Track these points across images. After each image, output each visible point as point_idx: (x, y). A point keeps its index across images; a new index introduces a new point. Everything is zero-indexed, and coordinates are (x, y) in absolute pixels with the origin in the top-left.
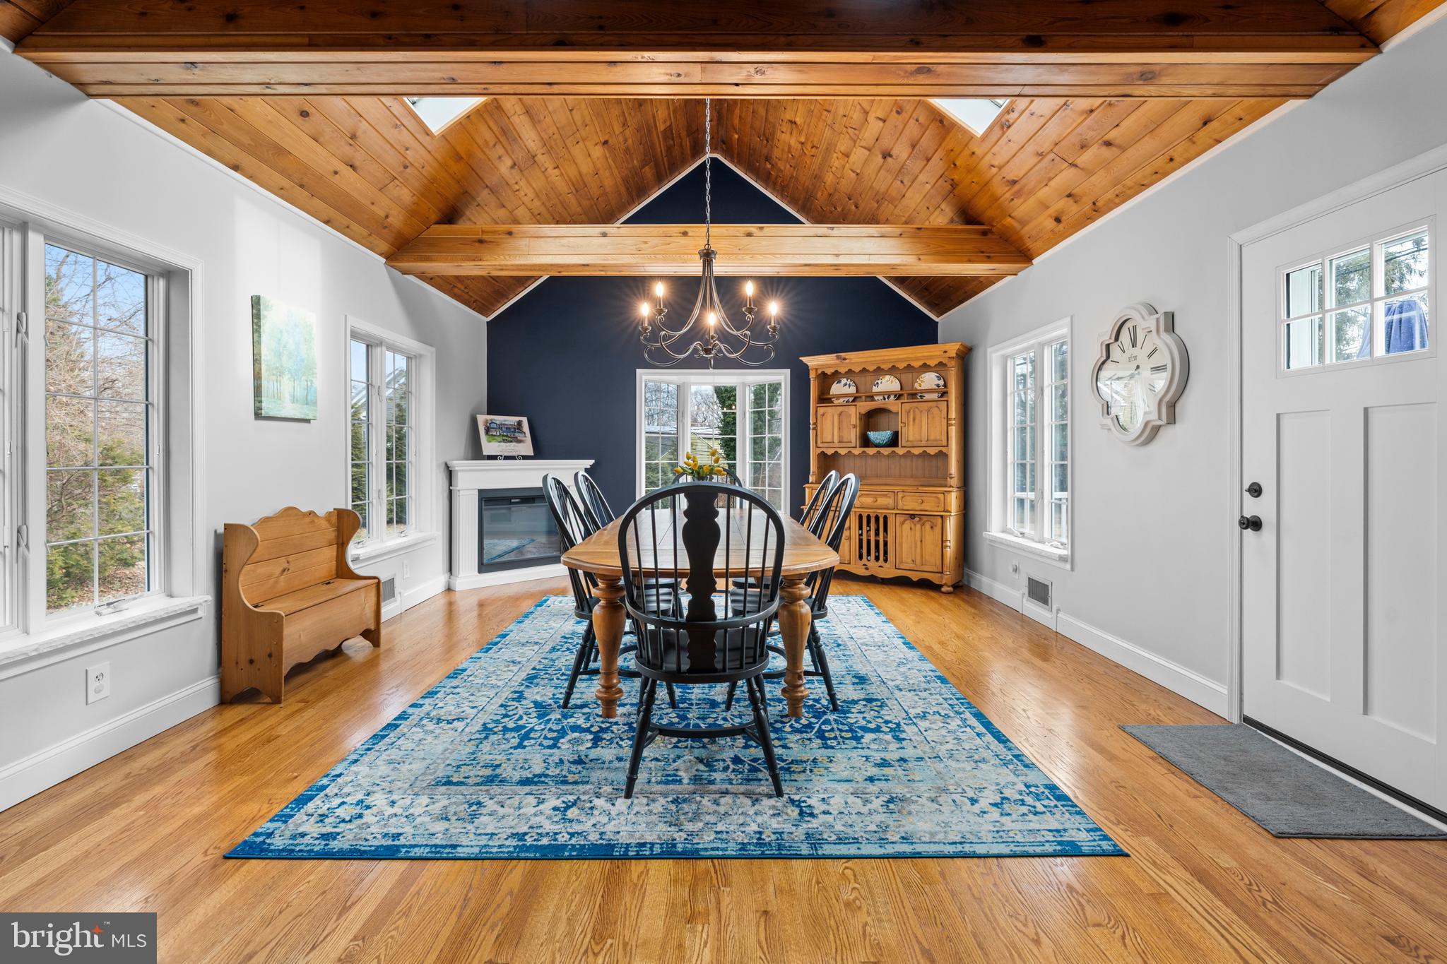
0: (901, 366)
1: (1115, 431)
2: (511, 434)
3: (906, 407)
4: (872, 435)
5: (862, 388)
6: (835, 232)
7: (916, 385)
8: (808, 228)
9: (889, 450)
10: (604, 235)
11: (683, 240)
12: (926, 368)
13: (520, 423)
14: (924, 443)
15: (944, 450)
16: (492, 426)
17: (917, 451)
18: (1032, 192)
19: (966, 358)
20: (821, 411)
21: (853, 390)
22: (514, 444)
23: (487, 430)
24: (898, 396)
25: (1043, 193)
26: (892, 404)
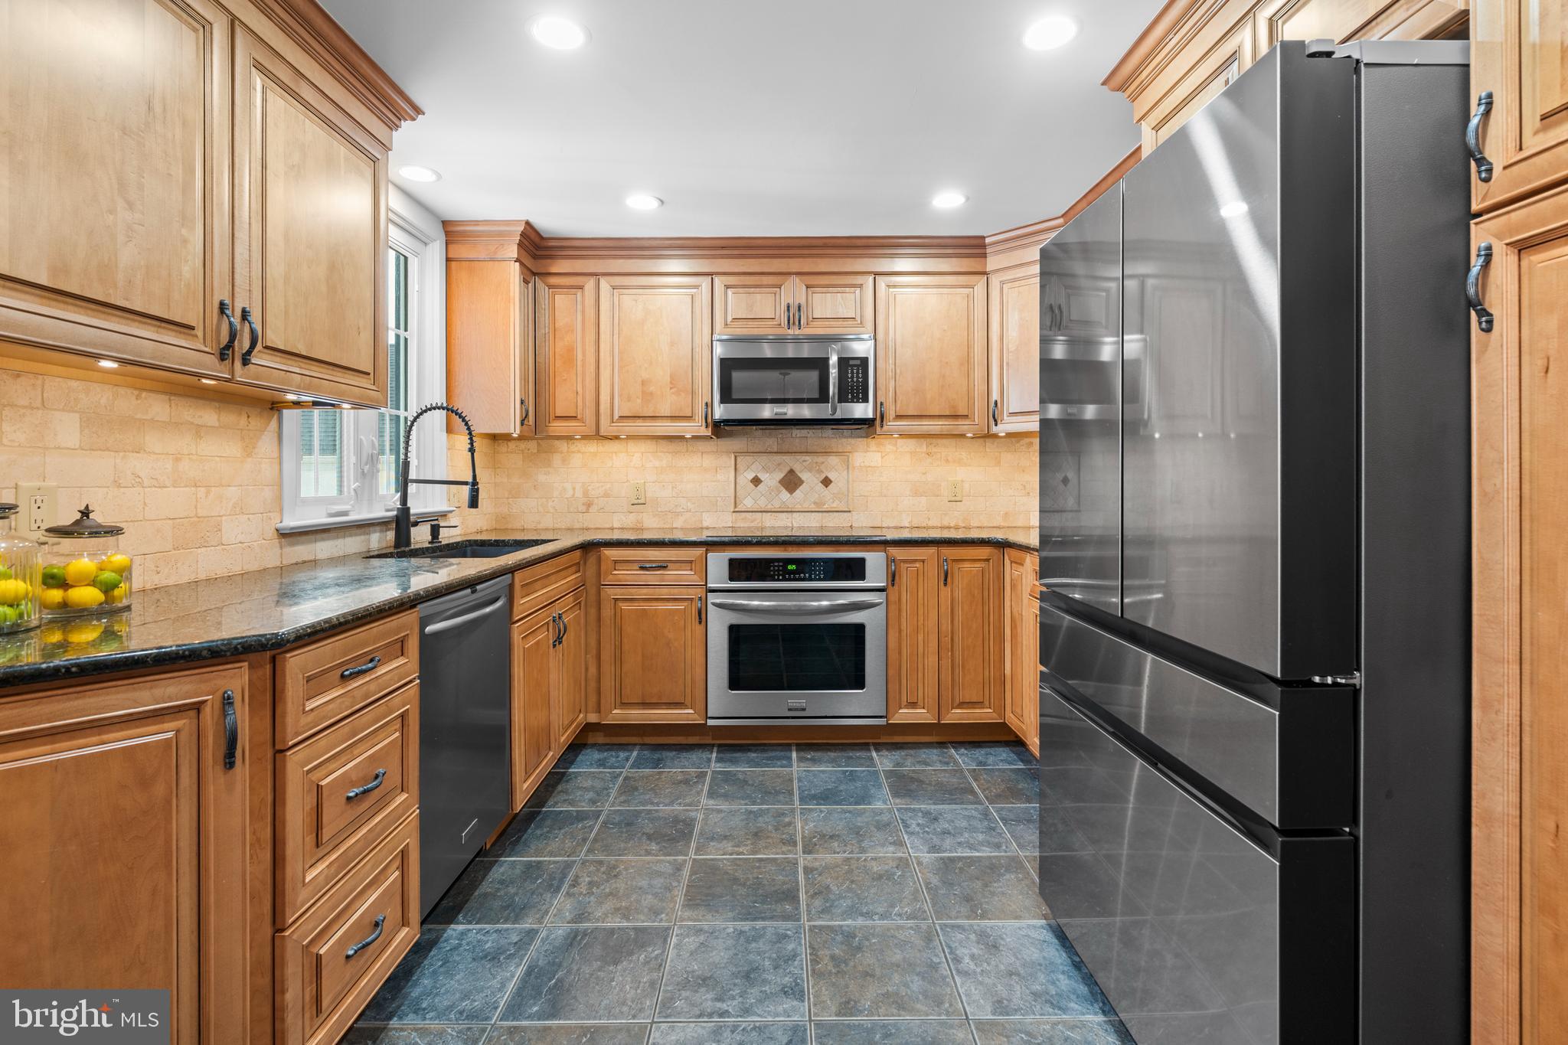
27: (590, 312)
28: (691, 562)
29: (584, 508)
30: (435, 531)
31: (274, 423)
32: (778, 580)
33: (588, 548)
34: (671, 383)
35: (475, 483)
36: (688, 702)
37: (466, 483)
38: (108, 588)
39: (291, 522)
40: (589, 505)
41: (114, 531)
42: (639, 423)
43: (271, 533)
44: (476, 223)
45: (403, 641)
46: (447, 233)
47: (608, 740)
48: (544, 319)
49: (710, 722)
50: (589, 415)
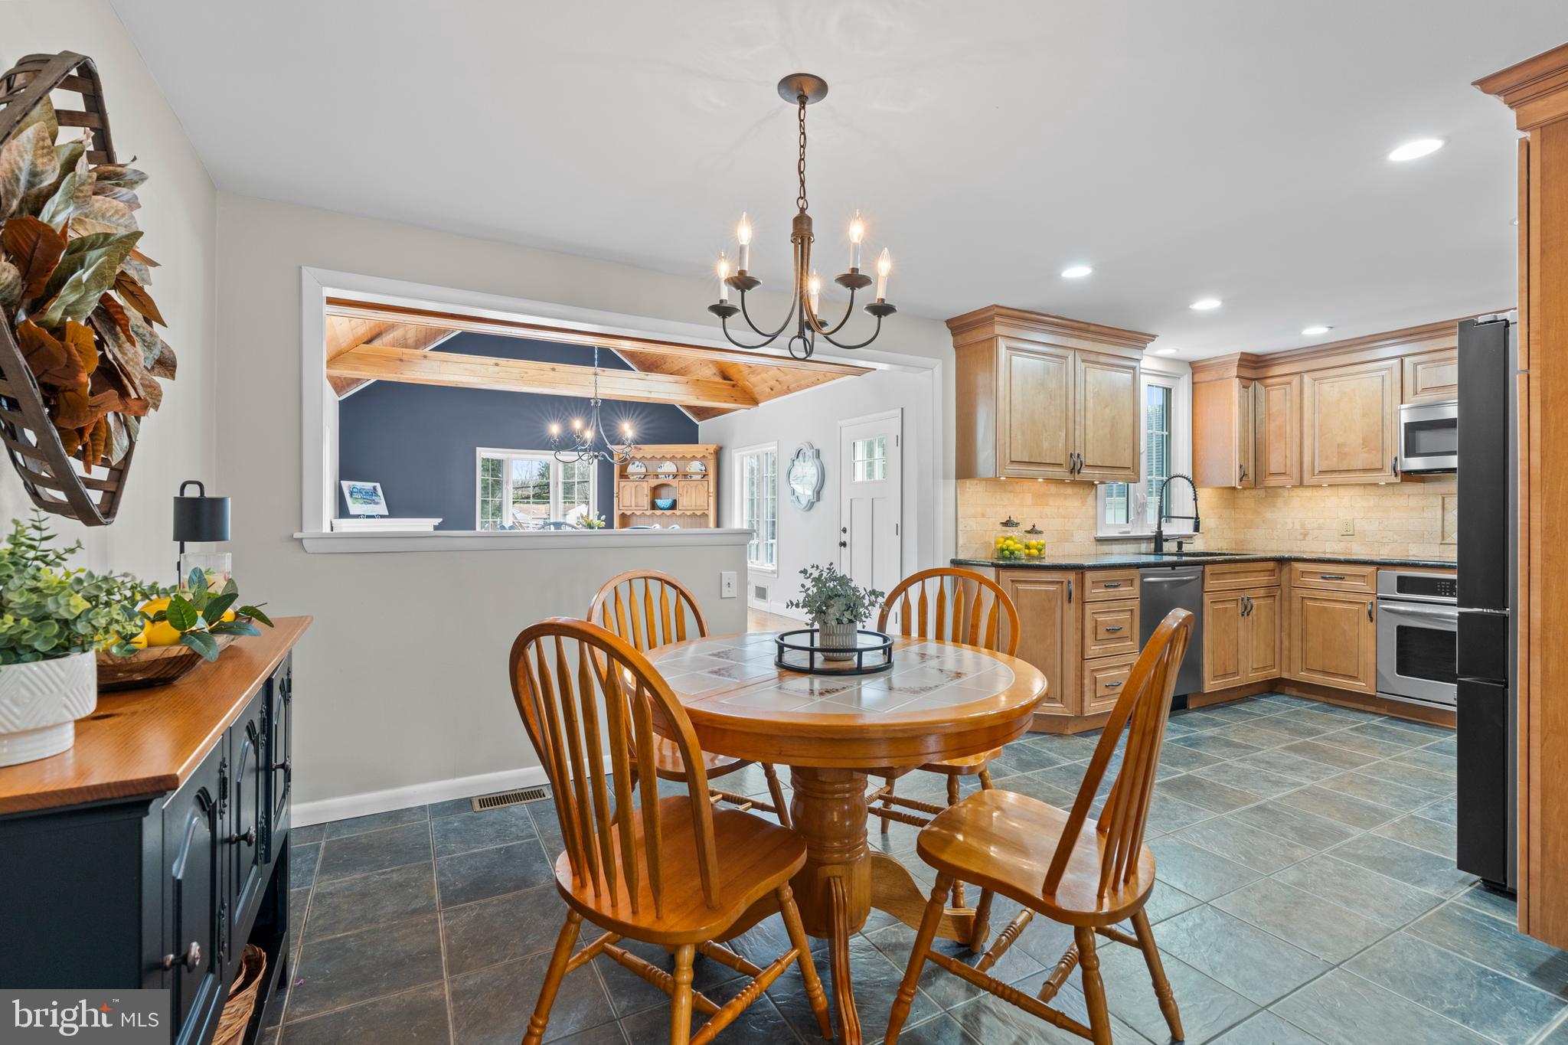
0: (679, 456)
1: (797, 502)
2: (369, 497)
3: (682, 483)
4: (659, 502)
5: (650, 470)
6: (649, 377)
7: (687, 469)
8: (638, 373)
9: (671, 512)
10: (497, 365)
11: (552, 373)
12: (694, 458)
13: (375, 488)
14: (693, 507)
15: (706, 512)
16: (355, 490)
17: (689, 513)
18: (758, 374)
19: (719, 453)
20: (622, 484)
21: (643, 470)
22: (372, 505)
23: (351, 494)
24: (675, 476)
25: (764, 375)
26: (670, 480)
27: (1296, 400)
28: (1364, 576)
29: (1301, 537)
30: (1180, 545)
31: (1094, 491)
32: (1445, 595)
33: (1282, 561)
34: (1363, 444)
35: (1197, 518)
36: (1361, 676)
37: (1192, 518)
38: (1040, 550)
39: (1101, 534)
40: (1305, 535)
41: (1040, 532)
42: (1335, 475)
43: (1092, 539)
44: (1209, 359)
45: (1132, 580)
46: (1193, 368)
47: (1299, 694)
48: (1261, 408)
49: (1379, 695)
50: (1295, 471)
